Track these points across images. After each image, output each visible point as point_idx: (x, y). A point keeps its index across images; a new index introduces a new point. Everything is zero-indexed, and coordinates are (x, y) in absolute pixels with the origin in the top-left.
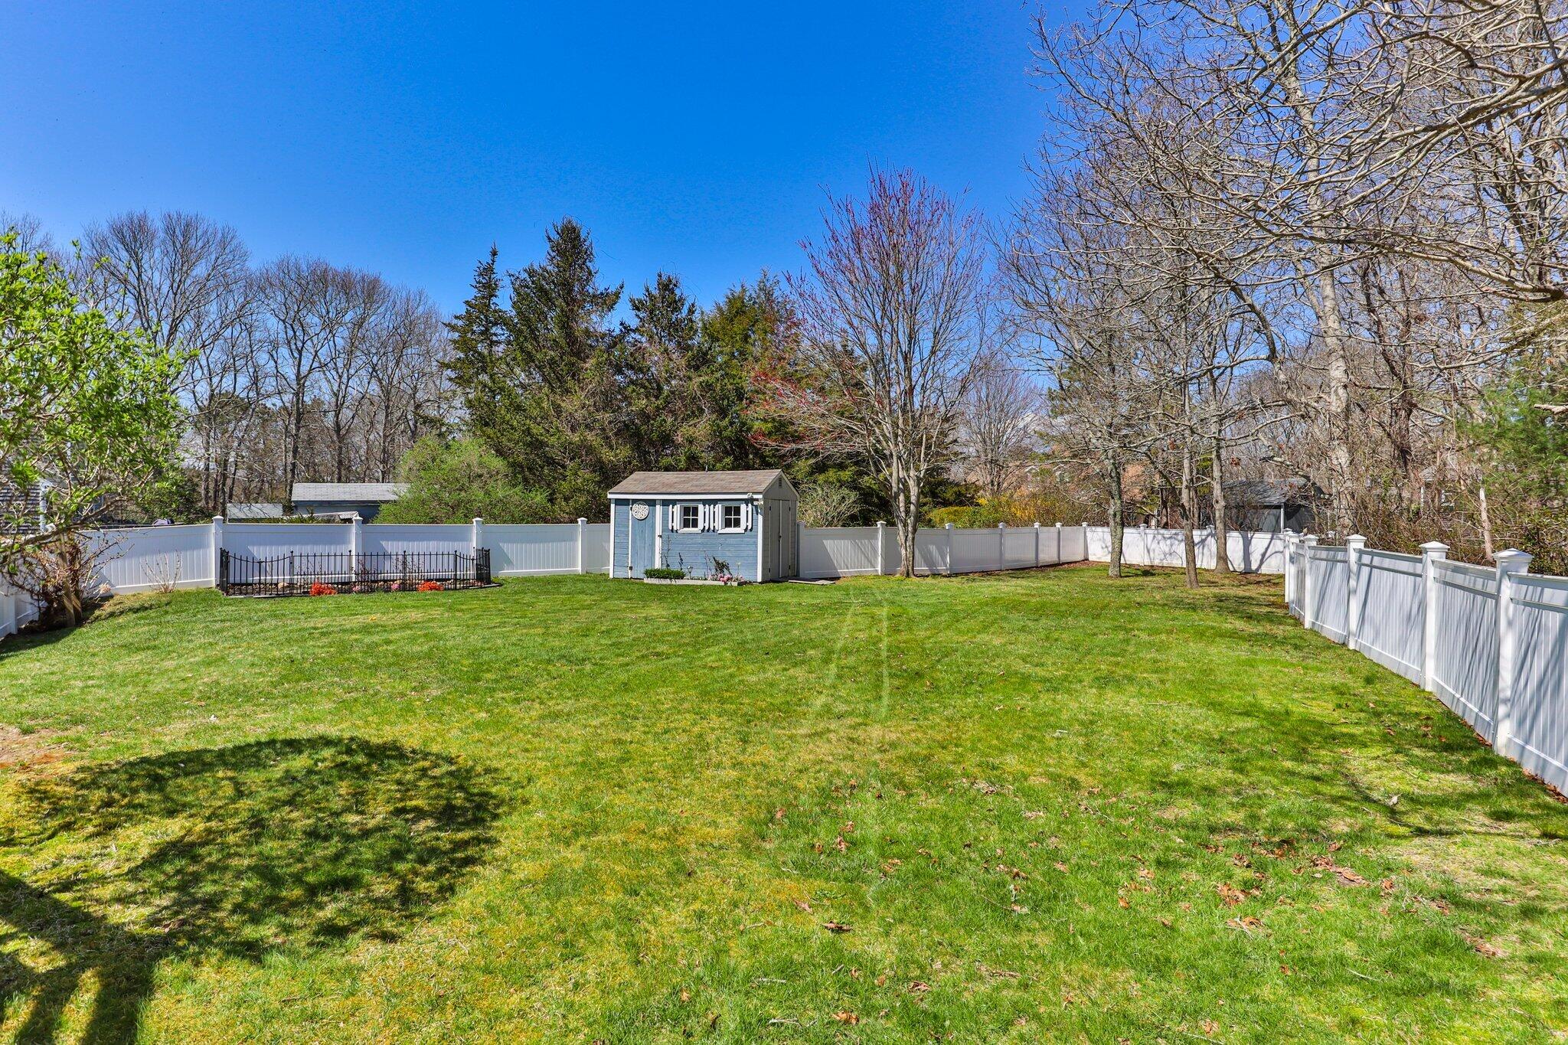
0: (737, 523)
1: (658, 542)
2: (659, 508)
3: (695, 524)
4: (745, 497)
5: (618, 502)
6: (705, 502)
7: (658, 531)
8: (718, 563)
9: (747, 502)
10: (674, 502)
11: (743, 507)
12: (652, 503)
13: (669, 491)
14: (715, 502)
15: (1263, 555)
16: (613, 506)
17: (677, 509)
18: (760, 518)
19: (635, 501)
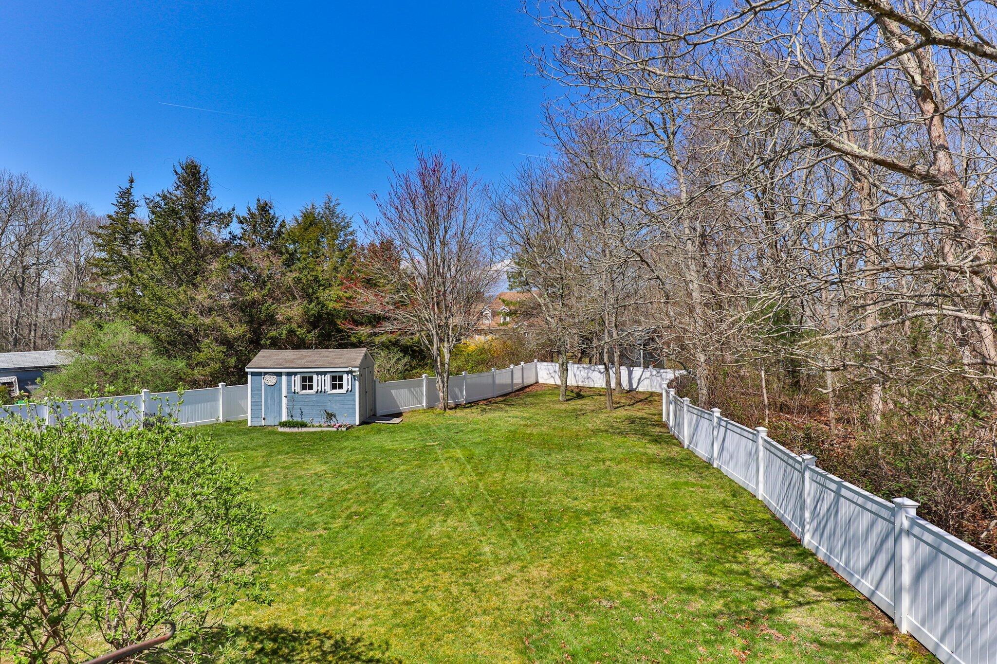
0: (341, 387)
1: (284, 400)
2: (284, 378)
3: (311, 388)
4: (347, 369)
5: (253, 374)
6: (318, 373)
7: (284, 393)
8: (328, 413)
9: (347, 373)
10: (295, 374)
11: (345, 376)
12: (279, 374)
13: (291, 365)
14: (325, 373)
15: (639, 379)
16: (249, 377)
17: (298, 378)
18: (357, 383)
19: (266, 373)
